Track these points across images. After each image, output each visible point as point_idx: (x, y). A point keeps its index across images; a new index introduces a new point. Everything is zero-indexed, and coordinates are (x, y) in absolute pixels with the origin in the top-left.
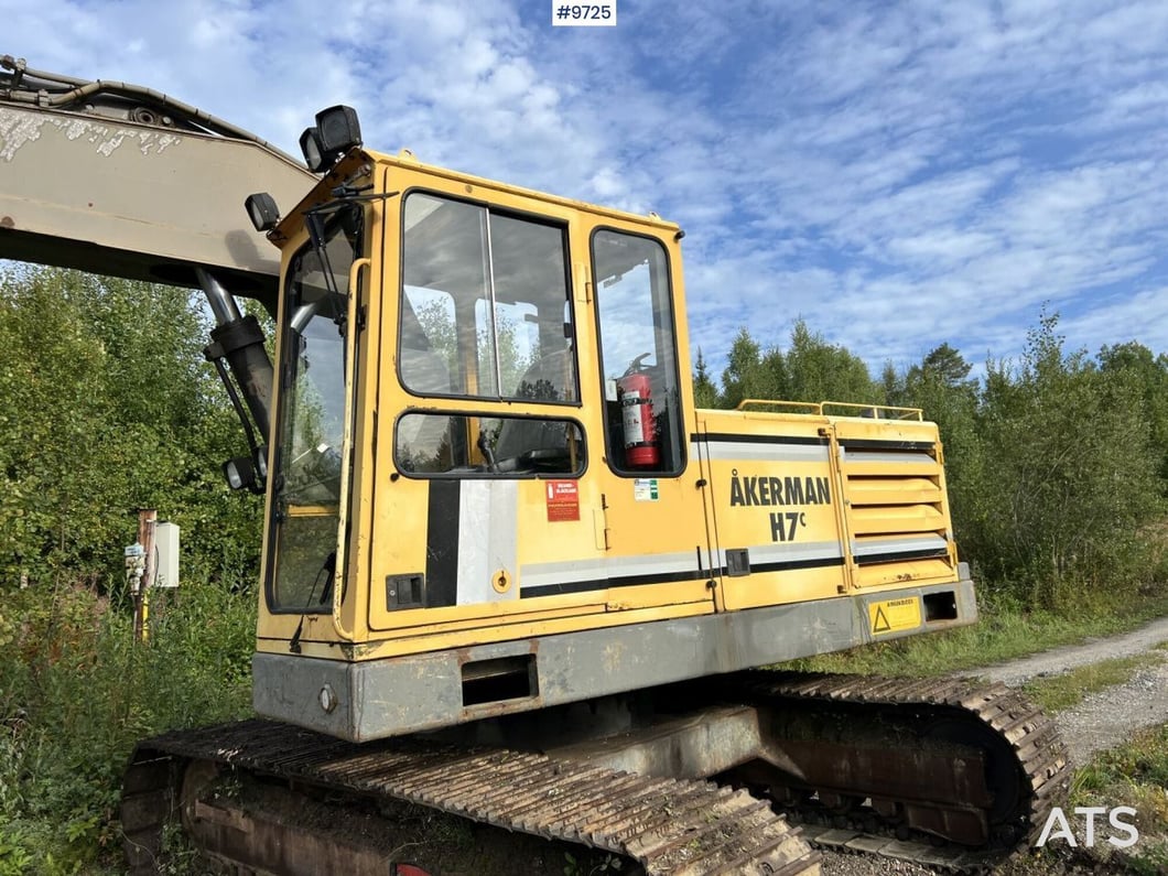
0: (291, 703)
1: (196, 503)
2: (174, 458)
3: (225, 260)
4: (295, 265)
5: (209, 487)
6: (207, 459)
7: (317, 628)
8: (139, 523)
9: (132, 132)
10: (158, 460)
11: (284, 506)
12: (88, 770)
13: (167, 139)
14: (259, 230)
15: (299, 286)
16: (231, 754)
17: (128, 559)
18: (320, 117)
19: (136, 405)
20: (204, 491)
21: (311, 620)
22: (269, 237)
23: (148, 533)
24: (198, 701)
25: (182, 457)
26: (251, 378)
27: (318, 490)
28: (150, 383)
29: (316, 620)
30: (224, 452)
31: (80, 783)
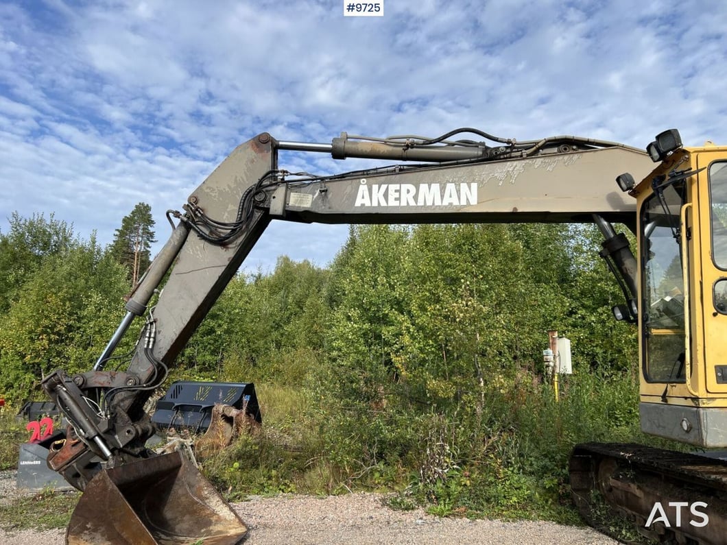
0: (664, 427)
1: (577, 327)
2: (562, 302)
3: (607, 208)
4: (646, 205)
5: (583, 318)
6: (580, 302)
7: (676, 390)
8: (548, 338)
9: (561, 158)
10: (555, 303)
11: (649, 329)
12: (550, 456)
13: (576, 156)
14: (624, 191)
15: (648, 215)
16: (628, 455)
17: (545, 357)
18: (658, 137)
19: (539, 273)
20: (580, 320)
21: (672, 386)
22: (629, 194)
23: (554, 344)
24: (598, 433)
25: (567, 301)
26: (624, 264)
27: (666, 321)
28: (545, 261)
29: (675, 386)
30: (589, 297)
31: (546, 462)
